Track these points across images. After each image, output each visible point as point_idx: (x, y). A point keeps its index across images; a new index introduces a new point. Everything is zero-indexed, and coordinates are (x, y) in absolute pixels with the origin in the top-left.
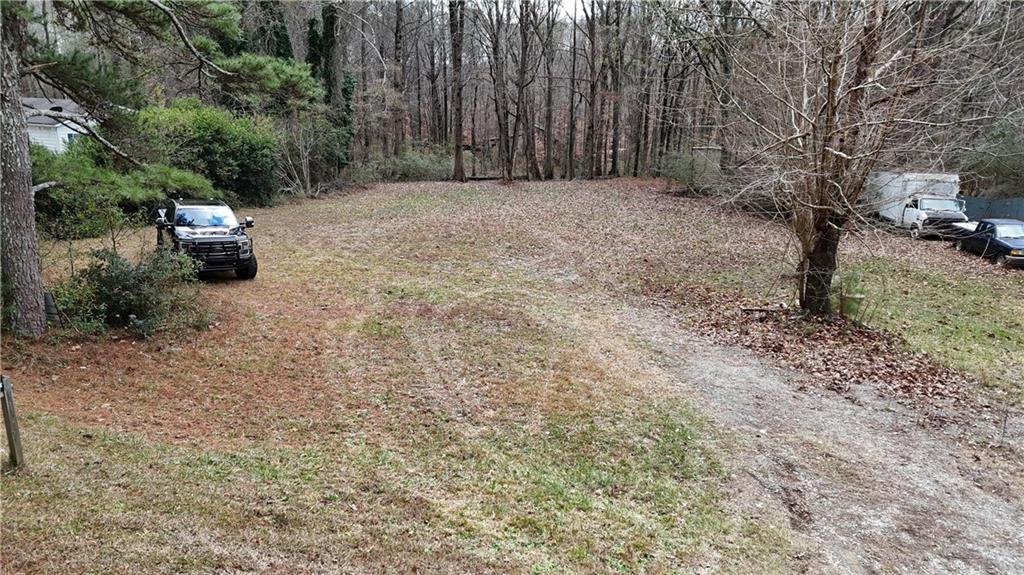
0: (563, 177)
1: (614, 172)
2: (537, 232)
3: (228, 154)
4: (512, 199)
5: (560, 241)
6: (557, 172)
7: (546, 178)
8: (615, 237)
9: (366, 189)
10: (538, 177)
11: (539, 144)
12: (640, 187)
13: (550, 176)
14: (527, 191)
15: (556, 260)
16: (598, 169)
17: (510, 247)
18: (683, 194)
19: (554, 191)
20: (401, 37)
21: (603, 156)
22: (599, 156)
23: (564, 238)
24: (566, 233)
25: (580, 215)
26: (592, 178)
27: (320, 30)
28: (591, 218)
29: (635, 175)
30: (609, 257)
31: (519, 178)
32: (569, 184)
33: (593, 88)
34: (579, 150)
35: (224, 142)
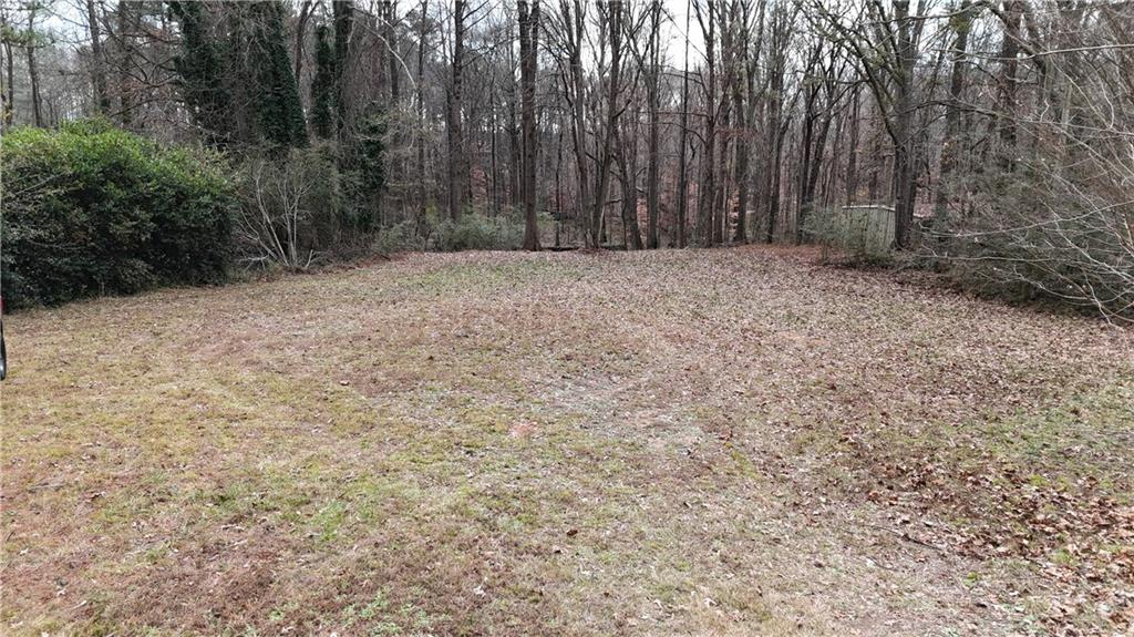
0: (672, 246)
1: (740, 238)
2: (624, 326)
3: (134, 202)
4: (594, 272)
5: (663, 343)
6: (664, 240)
7: (649, 247)
8: (760, 334)
9: (389, 260)
10: (639, 246)
11: (641, 210)
12: (781, 256)
13: (654, 245)
14: (618, 262)
15: (655, 386)
16: (719, 234)
17: (568, 358)
18: (851, 266)
19: (658, 262)
20: (461, 68)
21: (724, 221)
22: (719, 218)
23: (671, 338)
24: (674, 328)
25: (697, 296)
26: (711, 245)
27: (331, 41)
28: (715, 300)
29: (770, 241)
30: (759, 379)
31: (614, 248)
32: (678, 252)
33: (711, 124)
34: (692, 215)
35: (126, 183)
